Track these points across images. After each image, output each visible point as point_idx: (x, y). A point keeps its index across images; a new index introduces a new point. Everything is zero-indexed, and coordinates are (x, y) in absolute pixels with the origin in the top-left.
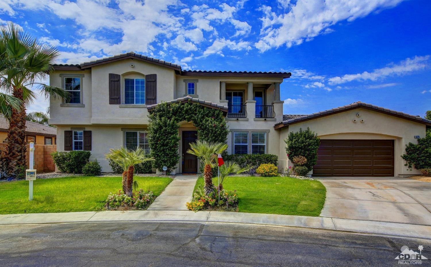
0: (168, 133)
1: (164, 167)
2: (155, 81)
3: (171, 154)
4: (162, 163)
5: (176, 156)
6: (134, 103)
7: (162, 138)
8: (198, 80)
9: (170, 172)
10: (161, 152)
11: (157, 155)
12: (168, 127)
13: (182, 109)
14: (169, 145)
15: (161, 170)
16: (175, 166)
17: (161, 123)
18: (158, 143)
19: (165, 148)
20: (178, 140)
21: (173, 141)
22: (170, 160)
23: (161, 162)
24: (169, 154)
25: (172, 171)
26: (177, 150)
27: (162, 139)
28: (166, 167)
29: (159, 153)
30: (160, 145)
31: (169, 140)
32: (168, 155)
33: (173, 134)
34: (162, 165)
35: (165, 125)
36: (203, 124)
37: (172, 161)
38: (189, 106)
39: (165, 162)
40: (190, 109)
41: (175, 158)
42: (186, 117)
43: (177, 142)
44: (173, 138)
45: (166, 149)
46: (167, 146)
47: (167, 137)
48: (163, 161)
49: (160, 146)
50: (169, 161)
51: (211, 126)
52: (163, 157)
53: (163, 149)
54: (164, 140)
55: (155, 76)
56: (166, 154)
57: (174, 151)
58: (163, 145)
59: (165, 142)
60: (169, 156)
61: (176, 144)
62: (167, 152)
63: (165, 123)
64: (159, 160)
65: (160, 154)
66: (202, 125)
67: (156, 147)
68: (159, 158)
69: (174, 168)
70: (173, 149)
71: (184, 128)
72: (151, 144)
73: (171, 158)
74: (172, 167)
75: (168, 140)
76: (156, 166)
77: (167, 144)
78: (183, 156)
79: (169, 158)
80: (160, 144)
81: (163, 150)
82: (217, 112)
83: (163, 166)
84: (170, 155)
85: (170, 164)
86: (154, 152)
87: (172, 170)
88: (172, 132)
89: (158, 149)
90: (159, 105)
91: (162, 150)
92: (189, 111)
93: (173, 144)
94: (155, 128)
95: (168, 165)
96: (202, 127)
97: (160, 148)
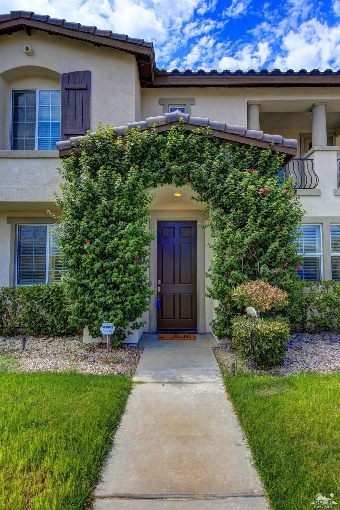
0: (116, 218)
1: (105, 324)
2: (87, 89)
3: (126, 283)
4: (96, 311)
5: (143, 290)
6: (33, 148)
7: (100, 233)
8: (193, 99)
9: (125, 337)
10: (96, 276)
11: (84, 286)
12: (116, 199)
13: (159, 146)
14: (121, 254)
15: (96, 334)
16: (138, 320)
17: (95, 185)
18: (85, 247)
19: (106, 264)
20: (147, 241)
21: (131, 242)
22: (122, 303)
23: (94, 310)
24: (121, 283)
25: (129, 333)
26: (145, 270)
27: (97, 235)
28: (111, 325)
29: (86, 281)
30: (91, 256)
31: (120, 239)
32: (116, 286)
33: (132, 219)
34: (97, 317)
35: (109, 192)
36: (225, 189)
37: (129, 307)
38: (182, 137)
39: (107, 308)
40: (184, 147)
41: (137, 295)
42: (173, 167)
43: (146, 248)
44: (134, 233)
45: (112, 269)
46: (114, 258)
47: (113, 231)
48: (101, 304)
49: (94, 260)
50: (119, 306)
51: (255, 195)
52: (100, 293)
53: (102, 267)
54: (106, 240)
55: (86, 75)
56: (111, 283)
57: (137, 275)
58: (103, 256)
59: (109, 246)
60: (120, 291)
61: (142, 254)
62: (115, 277)
63: (109, 186)
64: (89, 302)
65: (91, 285)
66: (223, 192)
67: (79, 262)
68: (87, 297)
69: (136, 327)
70: (131, 266)
71: (162, 211)
72: (64, 251)
73: (126, 296)
74: (131, 324)
75: (116, 239)
76: (81, 320)
77: (114, 251)
78: (158, 285)
79: (119, 295)
80: (93, 251)
81: (102, 270)
82: (265, 153)
83: (101, 322)
84: (123, 286)
85: (125, 314)
86: (73, 279)
87: (131, 331)
88: (130, 213)
89: (85, 268)
90: (94, 138)
91: (98, 273)
92: (181, 151)
93: (133, 251)
94: (77, 202)
95: (117, 320)
96: (224, 199)
97: (93, 265)
